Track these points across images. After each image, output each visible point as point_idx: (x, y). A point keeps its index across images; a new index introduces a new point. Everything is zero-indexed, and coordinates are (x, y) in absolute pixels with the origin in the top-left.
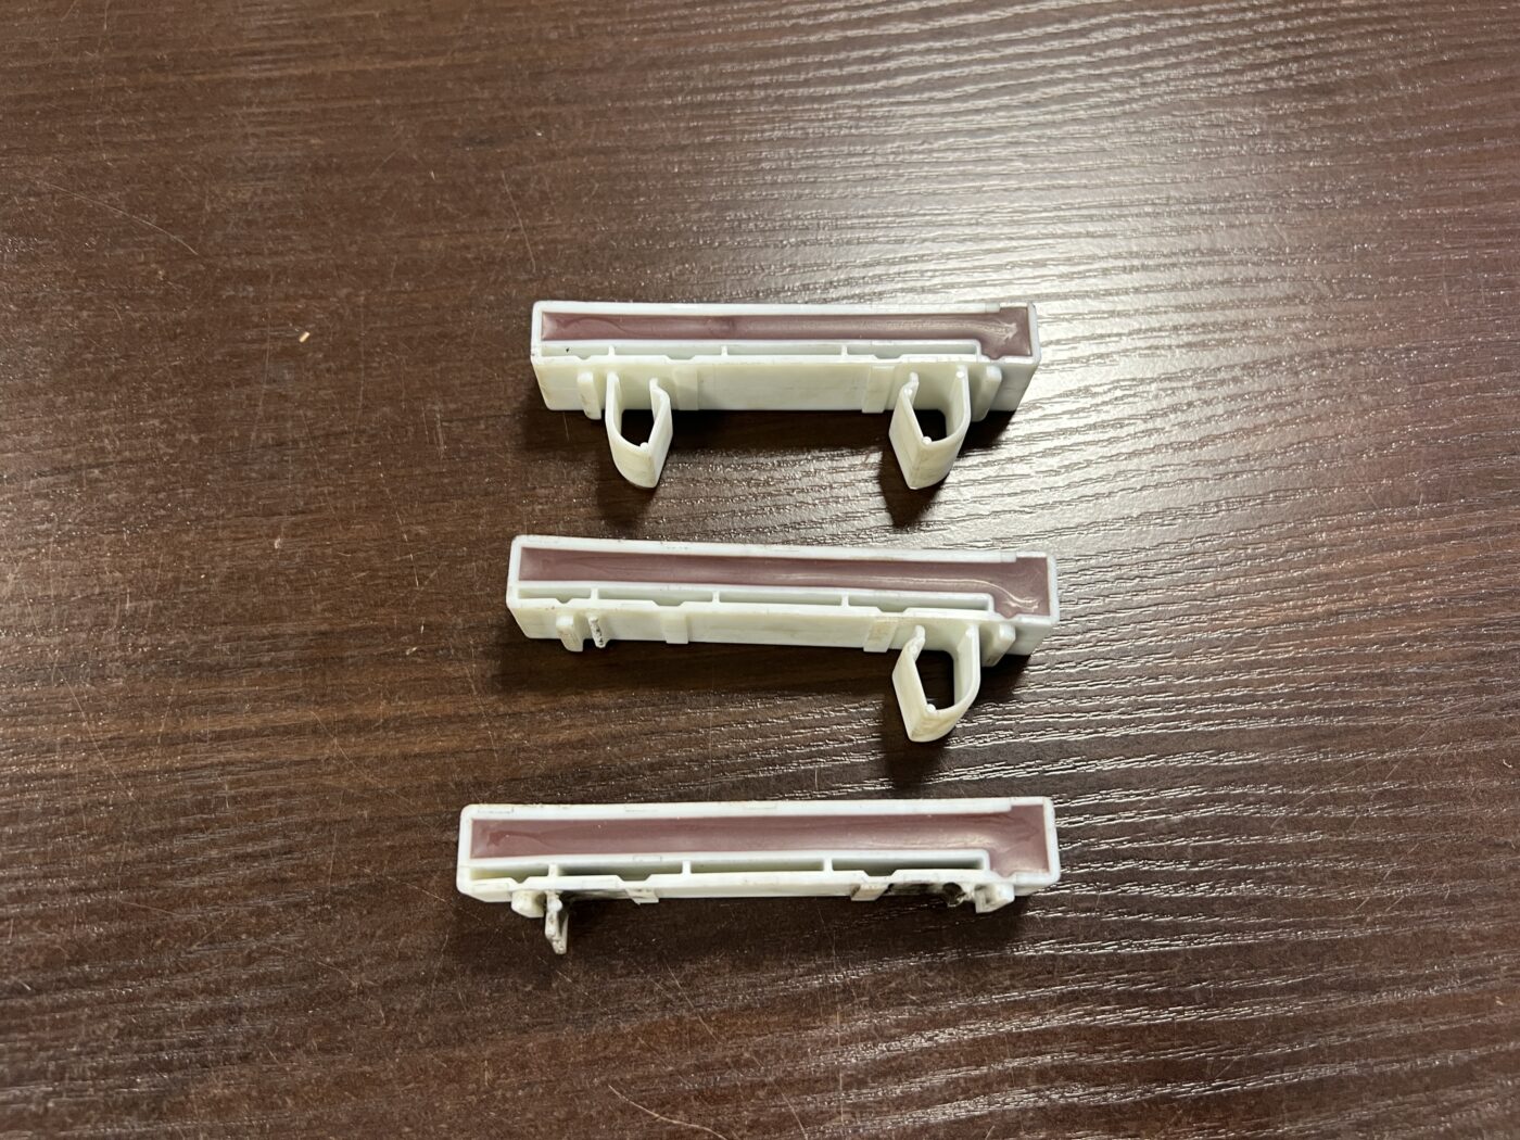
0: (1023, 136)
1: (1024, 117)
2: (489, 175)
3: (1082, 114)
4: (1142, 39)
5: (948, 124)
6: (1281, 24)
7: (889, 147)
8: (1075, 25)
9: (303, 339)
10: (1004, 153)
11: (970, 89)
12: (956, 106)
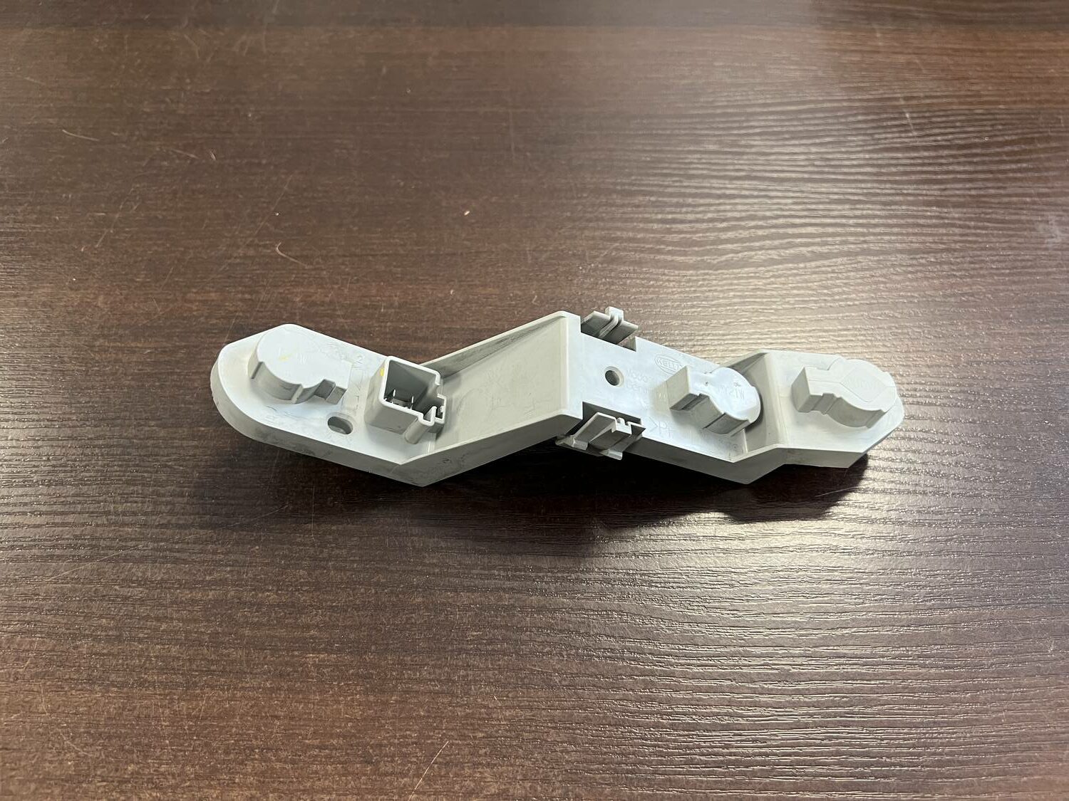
0: (812, 157)
1: (814, 149)
2: (555, 156)
3: (843, 150)
4: (873, 121)
5: (776, 150)
6: (944, 119)
7: (745, 157)
8: (839, 114)
9: (467, 213)
10: (802, 163)
11: (787, 136)
12: (780, 143)
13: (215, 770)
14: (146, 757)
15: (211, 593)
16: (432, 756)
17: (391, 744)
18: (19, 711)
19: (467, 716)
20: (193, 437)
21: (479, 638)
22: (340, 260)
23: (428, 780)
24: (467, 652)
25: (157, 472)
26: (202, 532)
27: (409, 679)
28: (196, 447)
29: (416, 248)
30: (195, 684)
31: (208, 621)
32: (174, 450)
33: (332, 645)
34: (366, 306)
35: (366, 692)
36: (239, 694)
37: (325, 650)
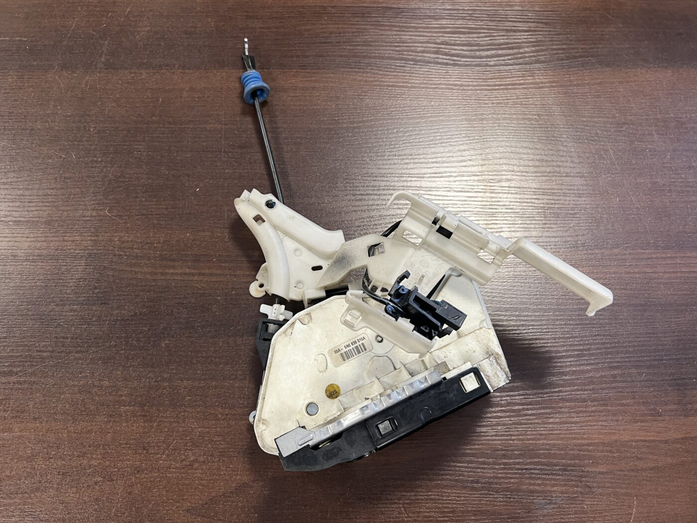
13: (85, 453)
14: (59, 449)
15: (81, 382)
16: (169, 447)
17: (153, 442)
18: (7, 432)
19: (183, 431)
20: (71, 310)
21: (190, 400)
22: (136, 217)
23: (168, 456)
24: (185, 405)
25: (56, 327)
26: (77, 355)
27: (162, 416)
28: (72, 315)
29: (172, 210)
30: (76, 420)
31: (80, 394)
32: (62, 317)
33: (131, 403)
34: (147, 243)
35: (145, 422)
36: (94, 424)
37: (128, 405)
